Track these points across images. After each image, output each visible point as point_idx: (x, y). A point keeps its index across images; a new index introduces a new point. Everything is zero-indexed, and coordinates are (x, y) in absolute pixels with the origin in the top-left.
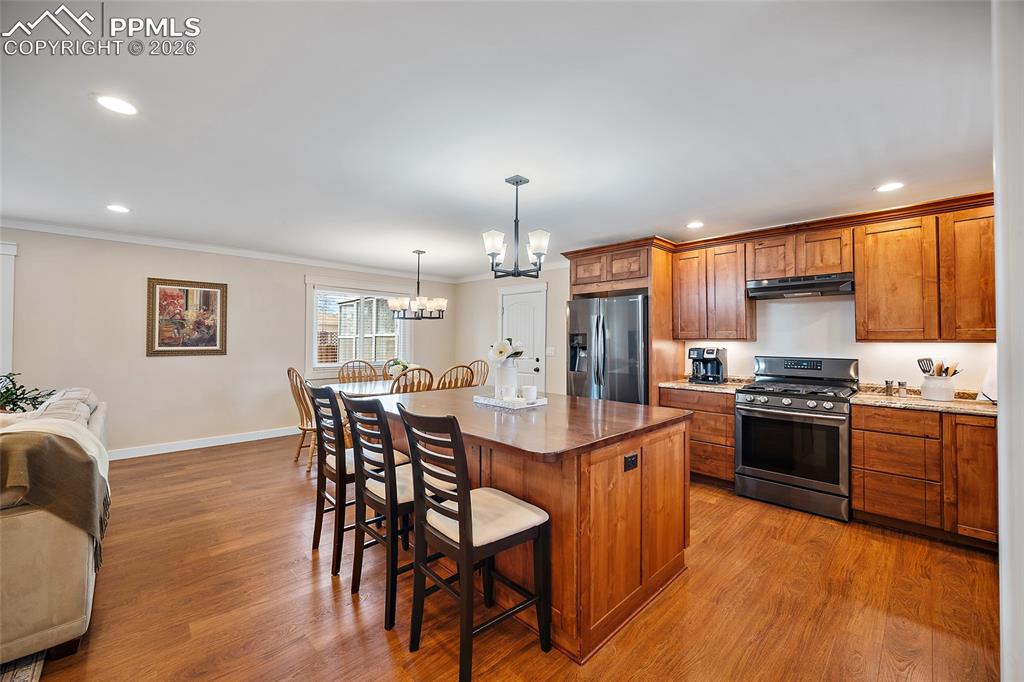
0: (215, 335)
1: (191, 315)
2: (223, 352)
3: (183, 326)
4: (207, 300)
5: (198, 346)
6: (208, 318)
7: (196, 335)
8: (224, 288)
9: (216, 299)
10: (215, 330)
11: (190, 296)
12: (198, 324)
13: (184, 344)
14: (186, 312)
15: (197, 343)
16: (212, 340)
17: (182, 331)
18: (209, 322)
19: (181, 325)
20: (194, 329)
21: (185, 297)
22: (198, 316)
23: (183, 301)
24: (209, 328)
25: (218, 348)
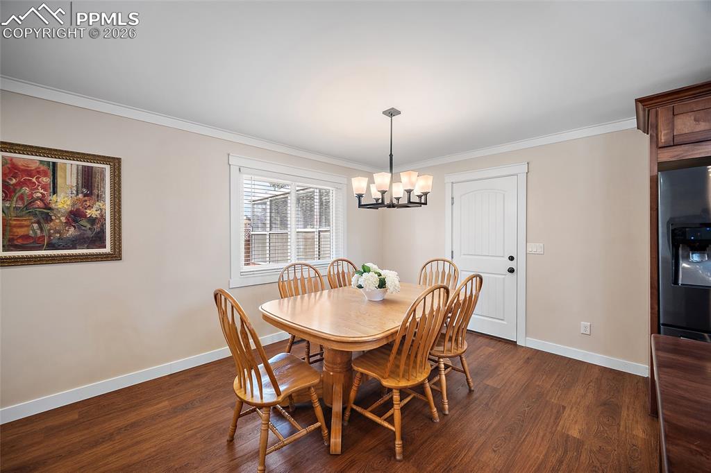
0: (103, 231)
1: (63, 201)
2: (116, 255)
3: (48, 219)
4: (88, 181)
5: (75, 248)
6: (90, 207)
7: (72, 232)
8: (115, 163)
9: (103, 180)
10: (103, 225)
11: (59, 173)
12: (75, 216)
13: (51, 246)
14: (54, 198)
15: (73, 244)
16: (99, 240)
17: (47, 227)
18: (92, 212)
19: (46, 214)
20: (68, 223)
21: (50, 173)
22: (73, 205)
23: (46, 180)
24: (93, 221)
25: (108, 250)
